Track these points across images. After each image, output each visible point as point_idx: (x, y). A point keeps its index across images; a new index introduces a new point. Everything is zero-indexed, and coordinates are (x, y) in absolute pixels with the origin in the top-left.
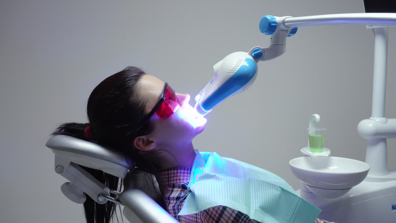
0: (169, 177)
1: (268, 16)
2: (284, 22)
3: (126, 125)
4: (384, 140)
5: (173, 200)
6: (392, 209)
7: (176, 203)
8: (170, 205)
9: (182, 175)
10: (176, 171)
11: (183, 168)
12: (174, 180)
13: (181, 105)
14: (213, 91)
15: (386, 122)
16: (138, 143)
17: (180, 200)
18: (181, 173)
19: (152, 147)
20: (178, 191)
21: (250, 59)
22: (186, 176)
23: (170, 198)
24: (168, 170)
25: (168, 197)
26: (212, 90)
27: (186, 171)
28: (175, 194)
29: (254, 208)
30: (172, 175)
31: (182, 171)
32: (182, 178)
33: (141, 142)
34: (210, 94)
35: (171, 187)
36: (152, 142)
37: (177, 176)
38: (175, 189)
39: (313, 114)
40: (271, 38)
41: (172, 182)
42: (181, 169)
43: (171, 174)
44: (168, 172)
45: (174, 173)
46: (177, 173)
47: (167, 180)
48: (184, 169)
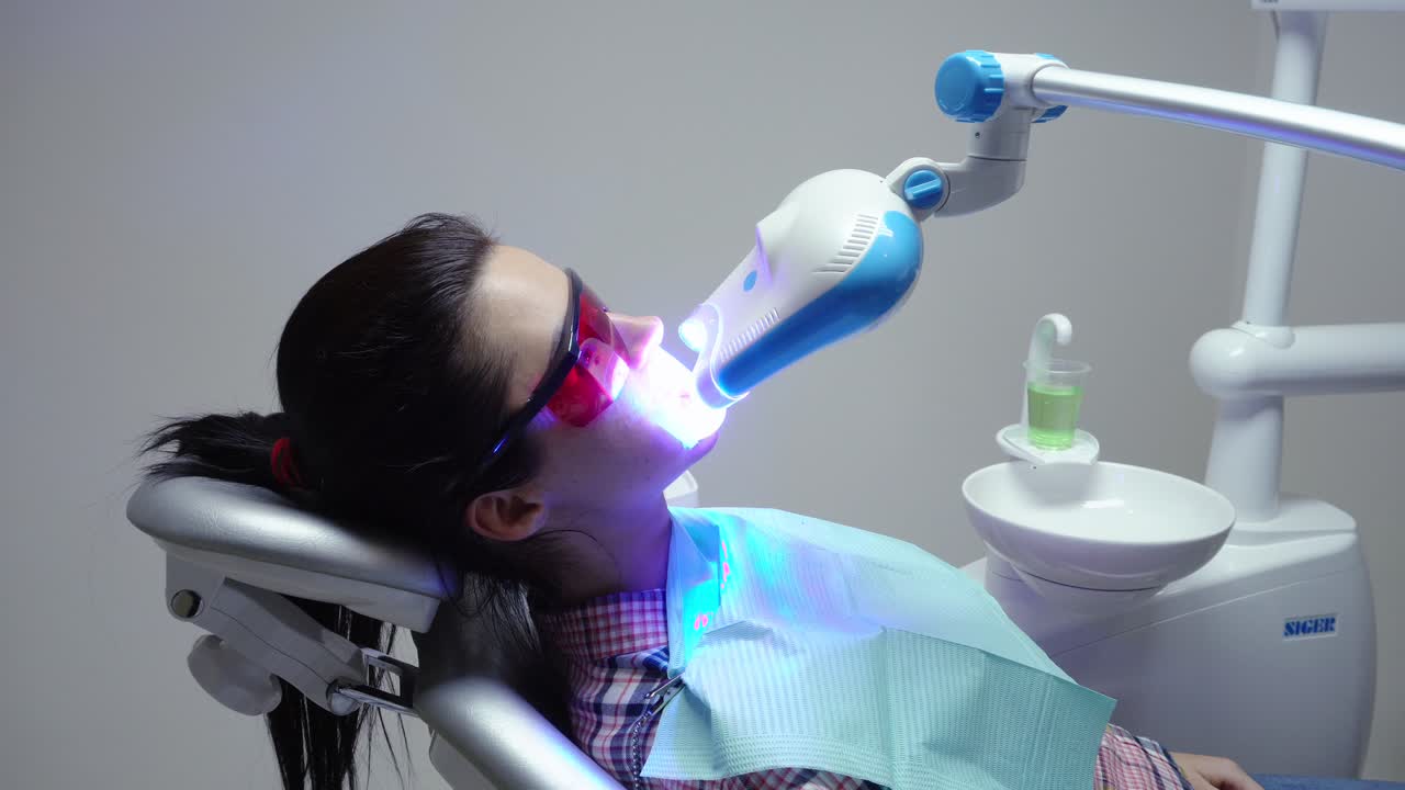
0: (588, 631)
1: (972, 55)
2: (1031, 84)
3: (438, 459)
4: (1277, 404)
5: (616, 715)
6: (1286, 634)
7: (625, 726)
8: (603, 732)
9: (637, 618)
10: (611, 608)
11: (635, 596)
12: (609, 641)
13: (632, 361)
14: (761, 330)
15: (1290, 342)
16: (485, 516)
17: (643, 715)
18: (631, 612)
19: (533, 525)
20: (630, 681)
21: (900, 214)
22: (652, 622)
23: (603, 708)
24: (583, 607)
25: (592, 701)
26: (758, 323)
27: (648, 605)
28: (624, 693)
29: (907, 753)
30: (601, 624)
31: (636, 605)
32: (637, 630)
33: (494, 507)
34: (751, 339)
35: (602, 667)
36: (534, 507)
37: (619, 626)
38: (619, 675)
39: (1047, 314)
40: (978, 134)
41: (604, 649)
42: (631, 600)
43: (595, 618)
44: (583, 614)
45: (606, 616)
46: (618, 614)
47: (584, 641)
48: (642, 599)
